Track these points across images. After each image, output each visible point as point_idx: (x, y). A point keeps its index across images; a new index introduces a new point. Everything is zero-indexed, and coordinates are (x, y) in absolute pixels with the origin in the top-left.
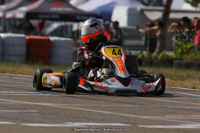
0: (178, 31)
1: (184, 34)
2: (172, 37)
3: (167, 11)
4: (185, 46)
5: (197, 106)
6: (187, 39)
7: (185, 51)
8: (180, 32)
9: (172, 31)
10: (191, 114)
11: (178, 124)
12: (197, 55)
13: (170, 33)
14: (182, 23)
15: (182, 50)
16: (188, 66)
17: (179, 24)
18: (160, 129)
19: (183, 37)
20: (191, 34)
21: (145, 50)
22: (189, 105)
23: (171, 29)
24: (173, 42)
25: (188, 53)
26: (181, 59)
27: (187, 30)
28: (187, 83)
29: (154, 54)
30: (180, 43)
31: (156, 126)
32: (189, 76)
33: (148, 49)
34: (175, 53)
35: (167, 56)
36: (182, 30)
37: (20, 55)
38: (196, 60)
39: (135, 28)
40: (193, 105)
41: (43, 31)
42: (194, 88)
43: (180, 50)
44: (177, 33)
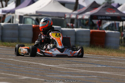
37: (87, 42)
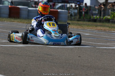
8: (113, 8)
9: (109, 8)
13: (108, 8)
15: (114, 15)
21: (98, 16)
23: (109, 7)
26: (113, 19)
29: (102, 17)
31: (104, 48)
33: (99, 15)
34: (111, 17)
35: (107, 18)
36: (113, 7)
39: (94, 6)
41: (54, 7)
43: (113, 16)
44: (111, 8)
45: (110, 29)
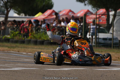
0: (12, 26)
1: (14, 27)
2: (9, 29)
3: (7, 17)
4: (15, 33)
5: (20, 60)
6: (15, 30)
7: (15, 35)
8: (13, 27)
9: (9, 26)
10: (17, 63)
11: (11, 68)
12: (20, 37)
13: (8, 27)
14: (13, 22)
15: (14, 34)
16: (16, 42)
17: (12, 23)
18: (3, 70)
19: (14, 29)
20: (17, 28)
22: (16, 59)
23: (9, 25)
24: (9, 31)
25: (16, 36)
26: (13, 39)
27: (15, 26)
28: (15, 49)
30: (12, 31)
31: (1, 69)
32: (16, 47)
34: (10, 36)
35: (7, 37)
36: (13, 26)
38: (20, 39)
40: (18, 60)
42: (19, 52)
43: (12, 35)
44: (11, 27)
45: (9, 49)
